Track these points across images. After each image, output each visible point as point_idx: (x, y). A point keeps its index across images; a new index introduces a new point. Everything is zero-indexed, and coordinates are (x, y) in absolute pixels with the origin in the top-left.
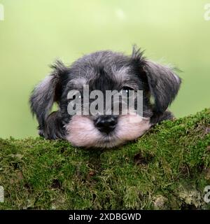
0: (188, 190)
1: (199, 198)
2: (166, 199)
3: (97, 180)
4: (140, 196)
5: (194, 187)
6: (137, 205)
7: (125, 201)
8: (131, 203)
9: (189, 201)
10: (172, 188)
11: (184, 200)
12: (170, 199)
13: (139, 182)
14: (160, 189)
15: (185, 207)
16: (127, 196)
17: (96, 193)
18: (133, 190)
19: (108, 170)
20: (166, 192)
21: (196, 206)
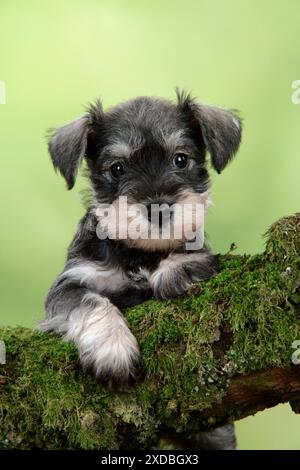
0: (126, 404)
1: (140, 415)
2: (98, 416)
3: (9, 391)
4: (63, 412)
5: (134, 400)
6: (59, 423)
7: (44, 418)
8: (52, 421)
9: (127, 418)
10: (106, 401)
11: (121, 417)
12: (103, 415)
13: (64, 394)
14: (91, 403)
15: (123, 426)
16: (47, 412)
17: (7, 407)
18: (56, 404)
19: (24, 378)
20: (98, 407)
21: (137, 425)
